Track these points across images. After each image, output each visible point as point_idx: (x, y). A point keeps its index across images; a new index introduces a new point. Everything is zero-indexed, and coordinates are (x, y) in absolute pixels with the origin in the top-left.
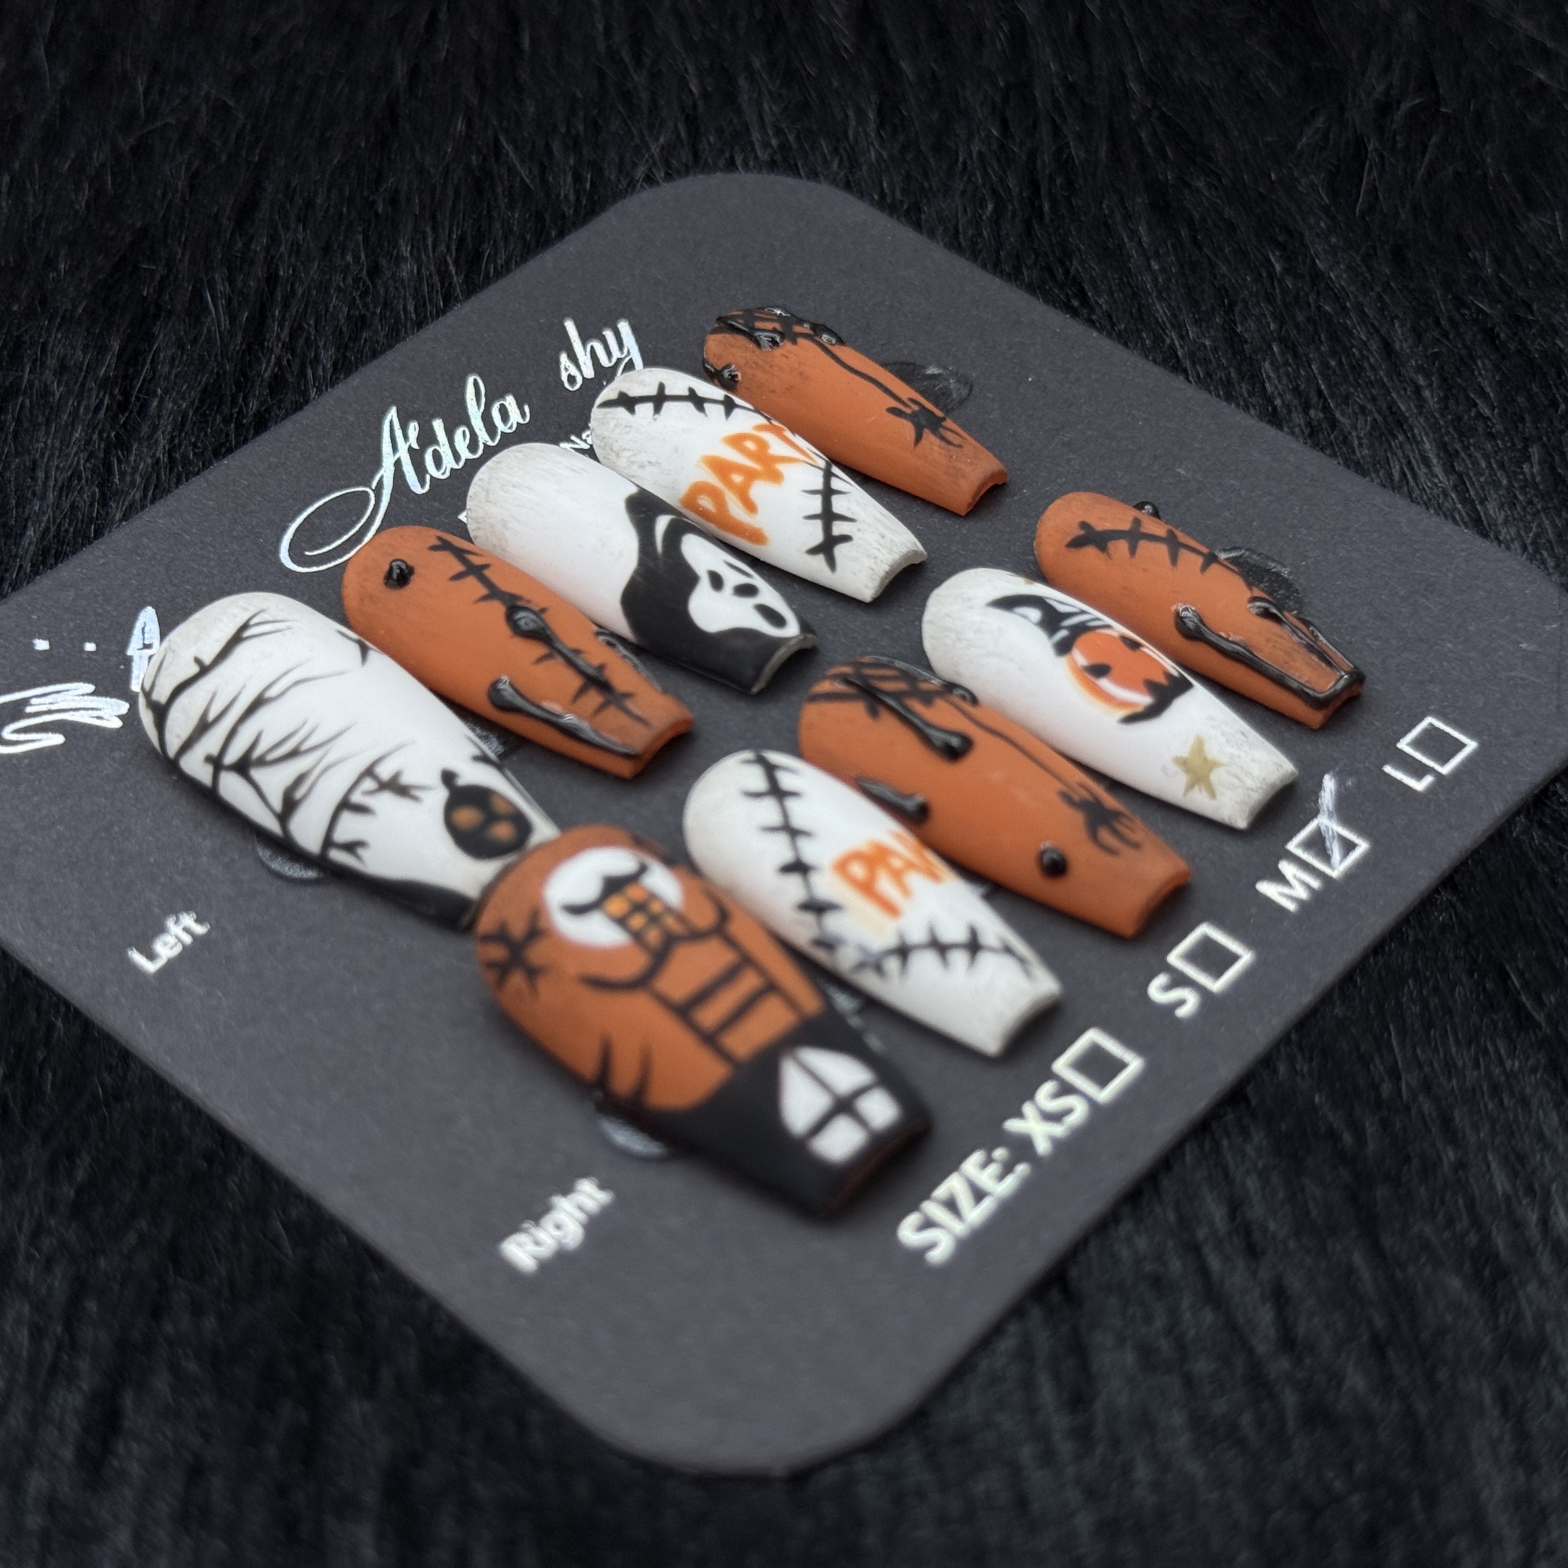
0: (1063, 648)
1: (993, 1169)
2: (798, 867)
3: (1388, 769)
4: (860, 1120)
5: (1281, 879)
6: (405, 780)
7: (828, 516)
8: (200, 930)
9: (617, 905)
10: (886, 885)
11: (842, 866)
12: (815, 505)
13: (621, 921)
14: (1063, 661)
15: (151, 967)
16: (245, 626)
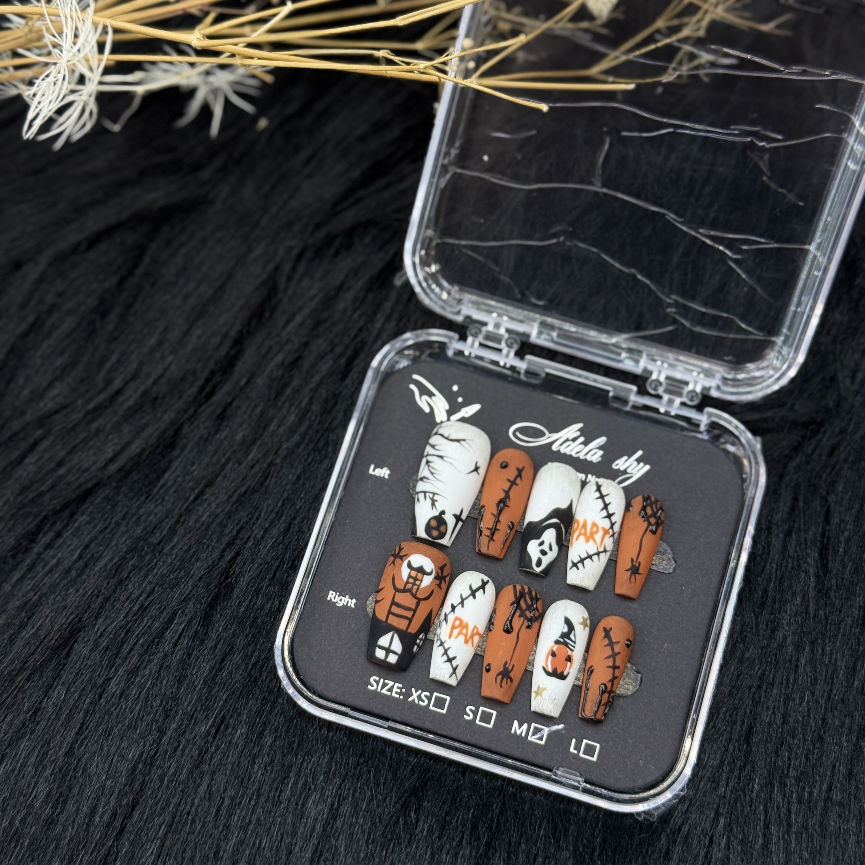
0: (557, 642)
1: (399, 691)
2: (453, 608)
3: (574, 741)
4: (387, 656)
5: (520, 726)
6: (436, 503)
7: (582, 561)
8: (386, 477)
9: (414, 573)
10: (456, 632)
11: (457, 619)
12: (584, 555)
13: (410, 576)
14: (553, 644)
15: (371, 472)
16: (464, 440)
